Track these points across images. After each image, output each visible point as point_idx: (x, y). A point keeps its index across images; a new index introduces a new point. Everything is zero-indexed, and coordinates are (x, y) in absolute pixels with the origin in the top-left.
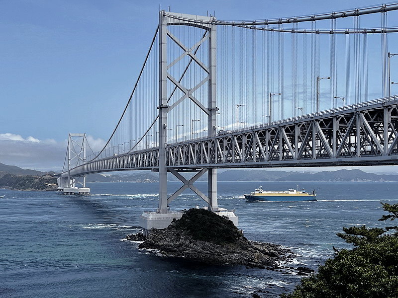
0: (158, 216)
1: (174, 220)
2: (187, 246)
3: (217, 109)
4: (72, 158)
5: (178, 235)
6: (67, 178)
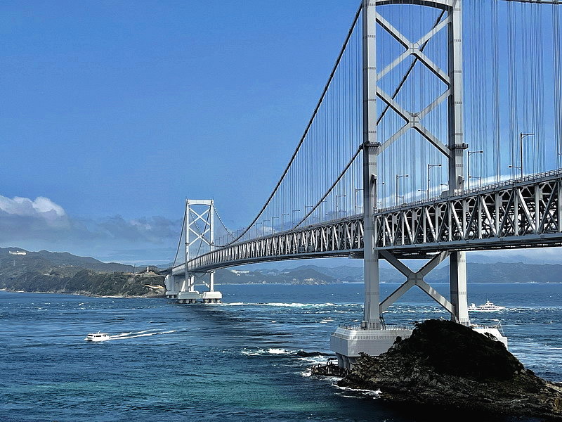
0: (365, 333)
1: (399, 339)
2: (426, 384)
3: (464, 147)
4: (190, 241)
5: (407, 365)
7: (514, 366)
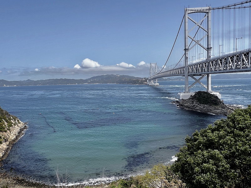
1: (191, 96)
2: (197, 106)
3: (211, 48)
5: (193, 102)
7: (219, 102)
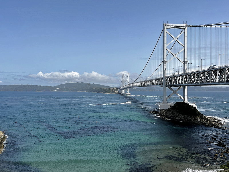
0: (163, 104)
1: (171, 106)
3: (187, 61)
4: (124, 82)
5: (173, 112)
6: (122, 89)
7: (198, 113)
